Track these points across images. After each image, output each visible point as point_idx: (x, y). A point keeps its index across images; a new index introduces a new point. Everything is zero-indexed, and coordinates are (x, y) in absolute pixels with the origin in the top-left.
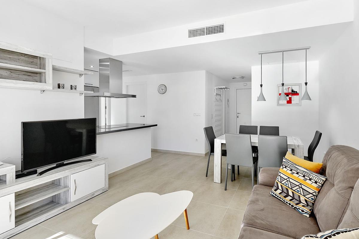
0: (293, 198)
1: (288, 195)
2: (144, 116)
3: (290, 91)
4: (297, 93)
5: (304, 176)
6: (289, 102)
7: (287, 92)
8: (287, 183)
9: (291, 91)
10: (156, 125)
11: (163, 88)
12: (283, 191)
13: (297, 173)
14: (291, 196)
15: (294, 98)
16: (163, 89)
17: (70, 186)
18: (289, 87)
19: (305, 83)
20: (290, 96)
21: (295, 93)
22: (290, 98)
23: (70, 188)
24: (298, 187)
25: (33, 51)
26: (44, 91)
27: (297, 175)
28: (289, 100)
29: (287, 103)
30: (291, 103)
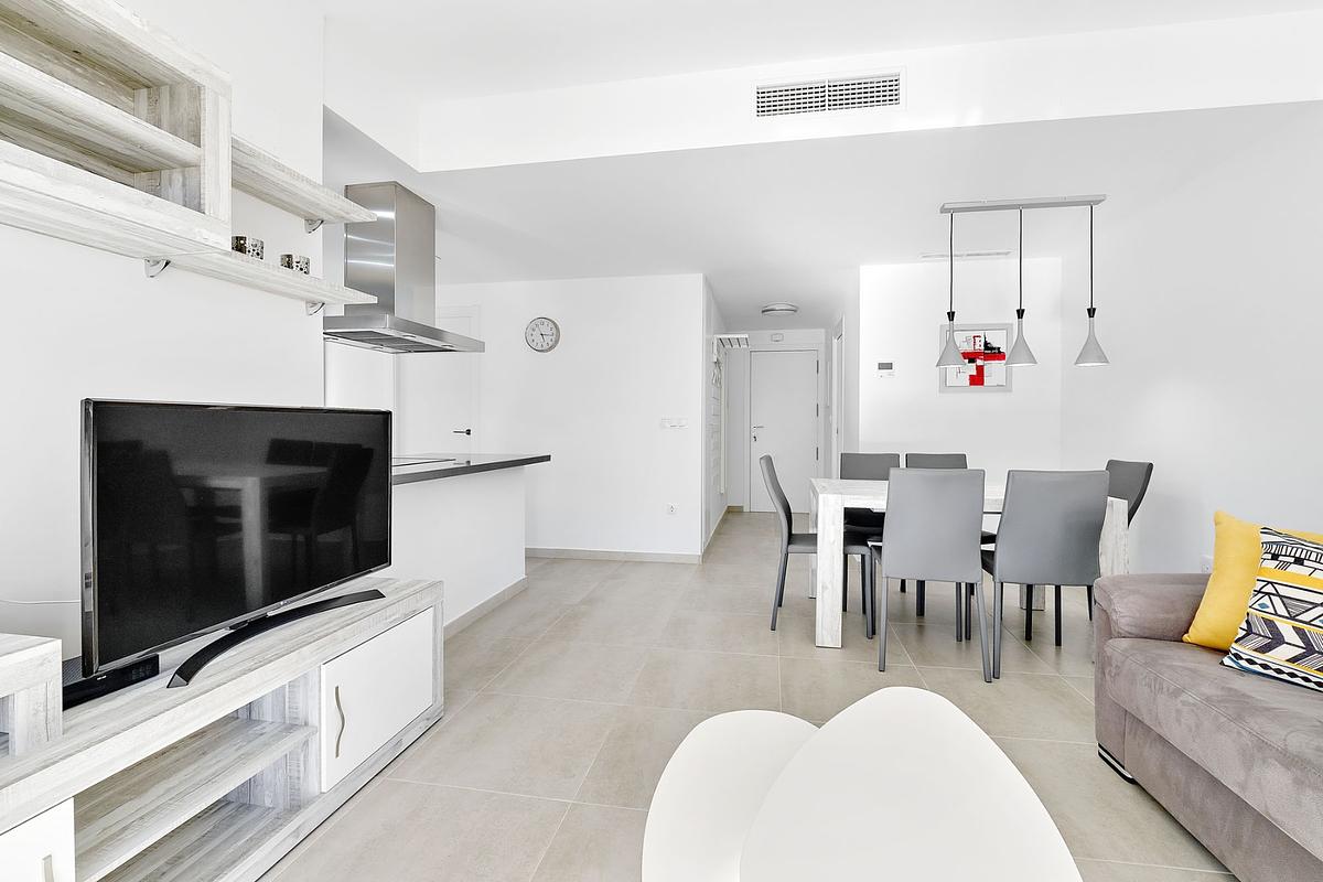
0: (1307, 650)
1: (1275, 642)
2: (468, 432)
3: (980, 347)
4: (1000, 352)
6: (977, 380)
7: (970, 349)
8: (1265, 601)
9: (982, 348)
10: (547, 458)
11: (546, 329)
14: (1294, 645)
15: (993, 369)
16: (545, 336)
17: (313, 720)
18: (976, 333)
19: (1089, 310)
20: (979, 362)
21: (992, 353)
22: (980, 369)
23: (317, 730)
25: (146, 29)
26: (167, 264)
28: (975, 373)
29: (971, 384)
30: (982, 384)
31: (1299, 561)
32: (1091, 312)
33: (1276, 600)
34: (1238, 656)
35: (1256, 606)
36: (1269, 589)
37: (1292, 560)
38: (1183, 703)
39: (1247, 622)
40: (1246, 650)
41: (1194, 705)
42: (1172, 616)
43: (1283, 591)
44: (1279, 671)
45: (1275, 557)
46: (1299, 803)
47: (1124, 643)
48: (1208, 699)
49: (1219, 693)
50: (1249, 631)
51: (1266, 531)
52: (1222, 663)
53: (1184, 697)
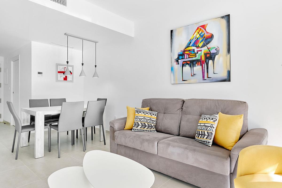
0: (149, 126)
1: (146, 126)
4: (71, 72)
5: (150, 114)
7: (64, 70)
8: (144, 120)
12: (142, 125)
13: (147, 113)
14: (148, 126)
18: (65, 67)
24: (149, 120)
27: (147, 115)
28: (65, 77)
29: (64, 80)
30: (67, 80)
31: (140, 112)
32: (96, 66)
33: (138, 119)
34: (134, 129)
35: (136, 120)
36: (137, 117)
37: (139, 112)
38: (130, 138)
39: (135, 123)
40: (135, 128)
41: (133, 138)
42: (123, 125)
43: (139, 117)
44: (139, 130)
45: (137, 112)
46: (149, 146)
47: (118, 132)
48: (134, 136)
49: (135, 135)
50: (135, 125)
51: (136, 108)
52: (132, 131)
53: (131, 137)
